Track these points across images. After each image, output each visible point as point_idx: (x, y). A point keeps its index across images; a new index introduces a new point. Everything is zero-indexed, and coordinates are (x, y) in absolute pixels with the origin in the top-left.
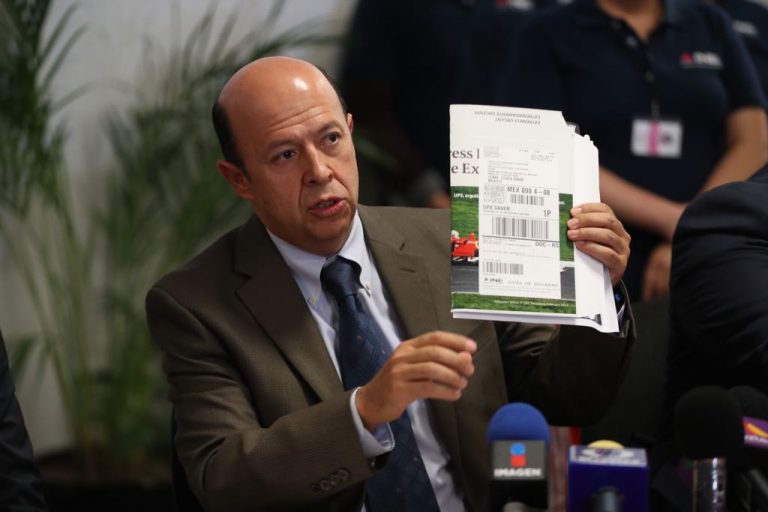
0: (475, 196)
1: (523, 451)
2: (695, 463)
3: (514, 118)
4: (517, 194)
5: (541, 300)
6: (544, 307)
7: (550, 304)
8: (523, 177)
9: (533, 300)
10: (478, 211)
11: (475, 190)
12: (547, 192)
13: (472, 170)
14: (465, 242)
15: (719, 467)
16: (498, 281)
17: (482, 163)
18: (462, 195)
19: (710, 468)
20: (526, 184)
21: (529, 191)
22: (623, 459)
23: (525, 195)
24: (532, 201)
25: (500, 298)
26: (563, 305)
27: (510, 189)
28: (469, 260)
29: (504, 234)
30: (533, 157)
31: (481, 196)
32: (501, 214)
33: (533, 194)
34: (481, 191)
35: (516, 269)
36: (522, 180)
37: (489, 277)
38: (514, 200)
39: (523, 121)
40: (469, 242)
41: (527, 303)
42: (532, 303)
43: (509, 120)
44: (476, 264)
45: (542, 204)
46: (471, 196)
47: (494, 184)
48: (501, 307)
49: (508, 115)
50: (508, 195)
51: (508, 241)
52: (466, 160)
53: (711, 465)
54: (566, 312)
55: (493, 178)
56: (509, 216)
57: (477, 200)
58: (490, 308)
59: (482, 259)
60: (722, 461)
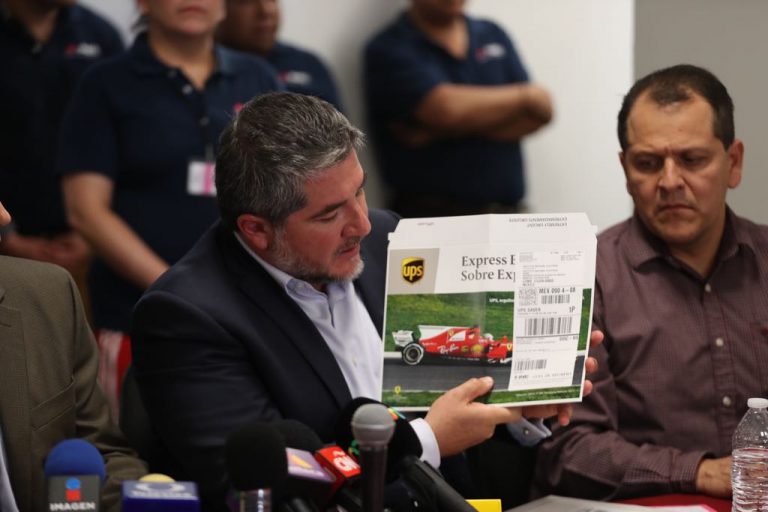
0: (509, 300)
1: (78, 486)
2: (243, 494)
3: (544, 223)
4: (547, 294)
5: (552, 389)
6: (554, 395)
7: (559, 392)
8: (553, 277)
9: (547, 390)
10: (512, 314)
11: (510, 295)
12: (573, 290)
13: (506, 275)
14: (499, 345)
15: (265, 498)
16: (525, 377)
17: (518, 268)
18: (496, 300)
19: (256, 498)
20: (555, 284)
21: (557, 290)
22: (175, 492)
23: (554, 294)
24: (560, 300)
25: (521, 392)
26: (570, 391)
27: (542, 291)
28: (502, 361)
29: (535, 333)
30: (562, 258)
31: (517, 301)
32: (533, 316)
33: (561, 293)
34: (516, 296)
35: (541, 364)
36: (551, 281)
37: (518, 375)
38: (544, 300)
39: (551, 225)
40: (502, 345)
41: (541, 393)
42: (546, 393)
43: (539, 225)
44: (509, 364)
45: (568, 301)
46: (505, 301)
47: (527, 288)
48: (521, 400)
49: (539, 220)
50: (540, 296)
51: (537, 340)
52: (500, 267)
53: (256, 495)
54: (571, 397)
55: (527, 282)
56: (539, 317)
57: (512, 304)
58: (512, 401)
59: (515, 359)
60: (268, 492)
